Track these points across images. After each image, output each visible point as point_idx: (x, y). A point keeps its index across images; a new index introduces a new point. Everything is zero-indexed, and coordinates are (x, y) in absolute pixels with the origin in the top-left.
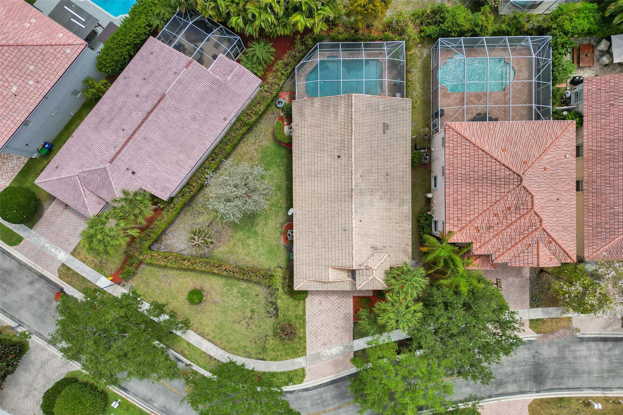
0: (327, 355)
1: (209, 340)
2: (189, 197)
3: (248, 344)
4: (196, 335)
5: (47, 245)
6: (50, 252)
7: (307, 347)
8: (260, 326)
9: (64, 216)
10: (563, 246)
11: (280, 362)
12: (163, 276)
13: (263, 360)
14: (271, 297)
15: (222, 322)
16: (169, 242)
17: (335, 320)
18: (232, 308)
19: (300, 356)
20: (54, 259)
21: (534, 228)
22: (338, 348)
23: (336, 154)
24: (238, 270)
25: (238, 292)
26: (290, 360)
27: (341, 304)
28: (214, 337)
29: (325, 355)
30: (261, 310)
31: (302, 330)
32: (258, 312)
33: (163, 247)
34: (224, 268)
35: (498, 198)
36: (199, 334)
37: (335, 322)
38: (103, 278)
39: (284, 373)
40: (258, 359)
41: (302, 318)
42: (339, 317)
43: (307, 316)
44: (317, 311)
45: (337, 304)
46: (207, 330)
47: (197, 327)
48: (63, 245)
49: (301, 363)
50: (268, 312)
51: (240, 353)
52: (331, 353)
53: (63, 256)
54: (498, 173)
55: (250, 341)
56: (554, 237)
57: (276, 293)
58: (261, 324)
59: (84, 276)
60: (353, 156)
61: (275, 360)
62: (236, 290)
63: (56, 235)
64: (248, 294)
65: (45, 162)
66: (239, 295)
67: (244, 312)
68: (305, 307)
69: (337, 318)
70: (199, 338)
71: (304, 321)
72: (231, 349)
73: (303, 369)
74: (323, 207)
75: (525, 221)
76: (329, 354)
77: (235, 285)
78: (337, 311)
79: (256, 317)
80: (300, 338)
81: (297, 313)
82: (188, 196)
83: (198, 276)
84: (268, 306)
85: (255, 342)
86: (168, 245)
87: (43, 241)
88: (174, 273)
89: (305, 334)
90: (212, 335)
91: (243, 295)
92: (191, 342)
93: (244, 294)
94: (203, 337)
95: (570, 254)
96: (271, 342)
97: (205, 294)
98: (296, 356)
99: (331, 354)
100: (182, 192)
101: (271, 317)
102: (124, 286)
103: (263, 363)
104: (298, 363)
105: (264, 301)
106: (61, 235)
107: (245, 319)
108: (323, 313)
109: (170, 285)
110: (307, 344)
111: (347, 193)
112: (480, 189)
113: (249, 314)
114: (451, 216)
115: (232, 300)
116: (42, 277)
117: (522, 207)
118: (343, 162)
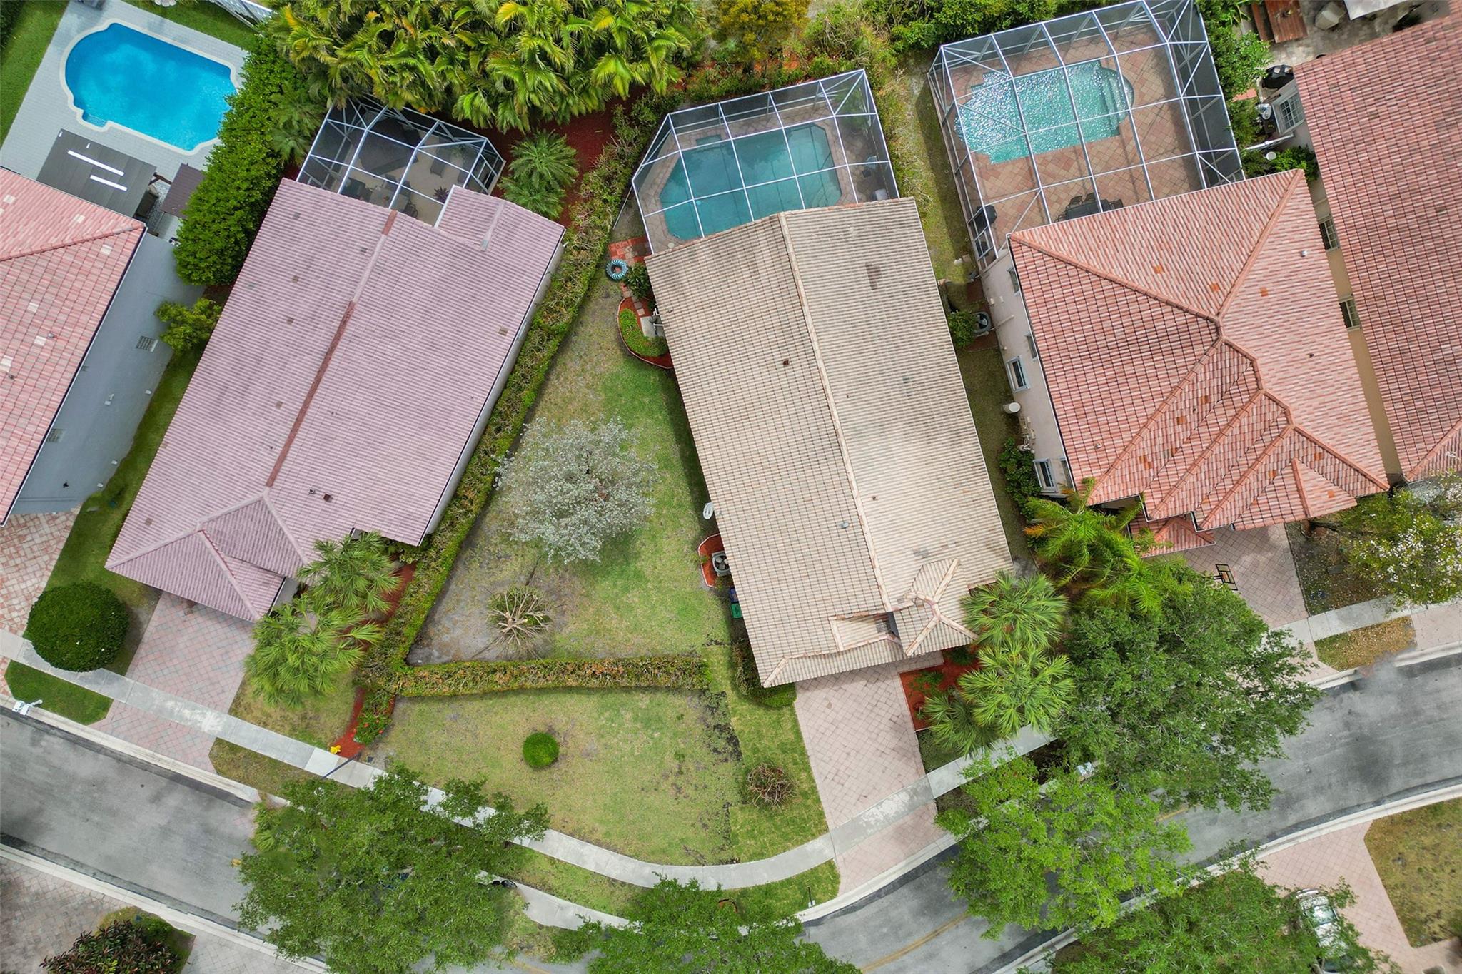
0: (877, 821)
1: (599, 844)
2: (466, 527)
3: (690, 833)
4: (565, 837)
5: (170, 704)
6: (182, 717)
7: (826, 811)
8: (706, 787)
9: (191, 630)
10: (1350, 459)
11: (773, 859)
12: (455, 719)
13: (732, 862)
14: (713, 714)
15: (615, 795)
16: (446, 638)
17: (874, 736)
18: (631, 758)
19: (814, 836)
20: (193, 732)
21: (1275, 432)
22: (896, 798)
23: (779, 359)
24: (621, 669)
25: (636, 719)
26: (796, 849)
27: (877, 697)
28: (608, 834)
29: (872, 820)
30: (698, 750)
31: (804, 776)
32: (692, 757)
33: (436, 654)
34: (589, 672)
35: (1174, 381)
36: (571, 835)
37: (875, 740)
38: (318, 752)
39: (789, 881)
40: (721, 862)
41: (796, 747)
42: (882, 727)
43: (806, 741)
44: (826, 725)
45: (868, 699)
46: (587, 821)
47: (563, 820)
48: (207, 696)
49: (821, 851)
50: (715, 750)
51: (676, 856)
52: (883, 813)
53: (214, 723)
54: (1159, 325)
55: (693, 825)
56: (1324, 442)
57: (722, 703)
58: (708, 781)
59: (274, 756)
60: (818, 354)
61: (760, 856)
62: (629, 716)
63: (184, 678)
64: (659, 720)
65: (117, 516)
66: (638, 725)
67: (661, 763)
68: (796, 720)
69: (876, 731)
70: (574, 842)
71: (803, 753)
72: (653, 853)
73: (830, 865)
74: (779, 484)
75: (1250, 420)
76: (881, 818)
77: (623, 705)
78: (873, 715)
79: (692, 769)
80: (805, 795)
81: (782, 738)
82: (464, 524)
83: (534, 703)
84: (713, 737)
85: (705, 825)
86: (446, 645)
87: (158, 697)
88: (477, 707)
89: (814, 782)
90: (602, 829)
91: (647, 724)
92: (558, 856)
93: (649, 722)
94: (582, 838)
95: (1372, 475)
96: (741, 817)
97: (559, 739)
98: (805, 837)
99: (886, 817)
100: (446, 518)
101: (726, 760)
102: (370, 760)
103: (734, 869)
104: (813, 852)
105: (699, 727)
106: (196, 674)
107: (667, 777)
108: (842, 725)
109: (476, 736)
110: (824, 805)
111: (826, 442)
112: (1129, 370)
113: (674, 765)
114: (1078, 443)
115: (625, 741)
116: (177, 779)
117: (1234, 390)
118: (798, 373)
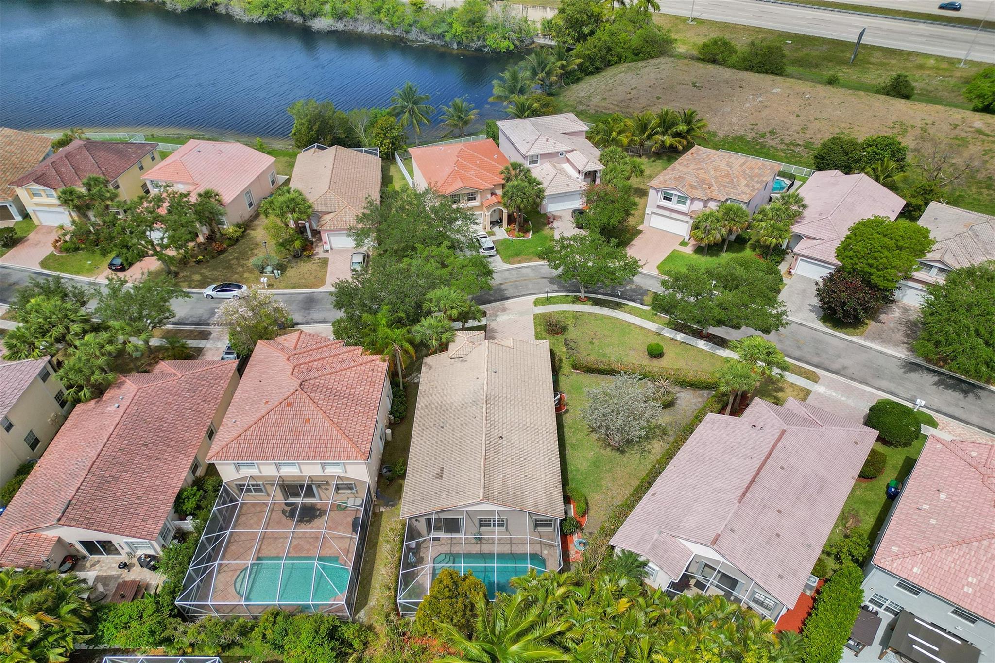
5: (843, 399)
6: (836, 393)
20: (828, 386)
23: (504, 441)
54: (322, 397)
60: (484, 434)
87: (851, 402)
116: (836, 373)
117: (305, 370)
118: (496, 432)
